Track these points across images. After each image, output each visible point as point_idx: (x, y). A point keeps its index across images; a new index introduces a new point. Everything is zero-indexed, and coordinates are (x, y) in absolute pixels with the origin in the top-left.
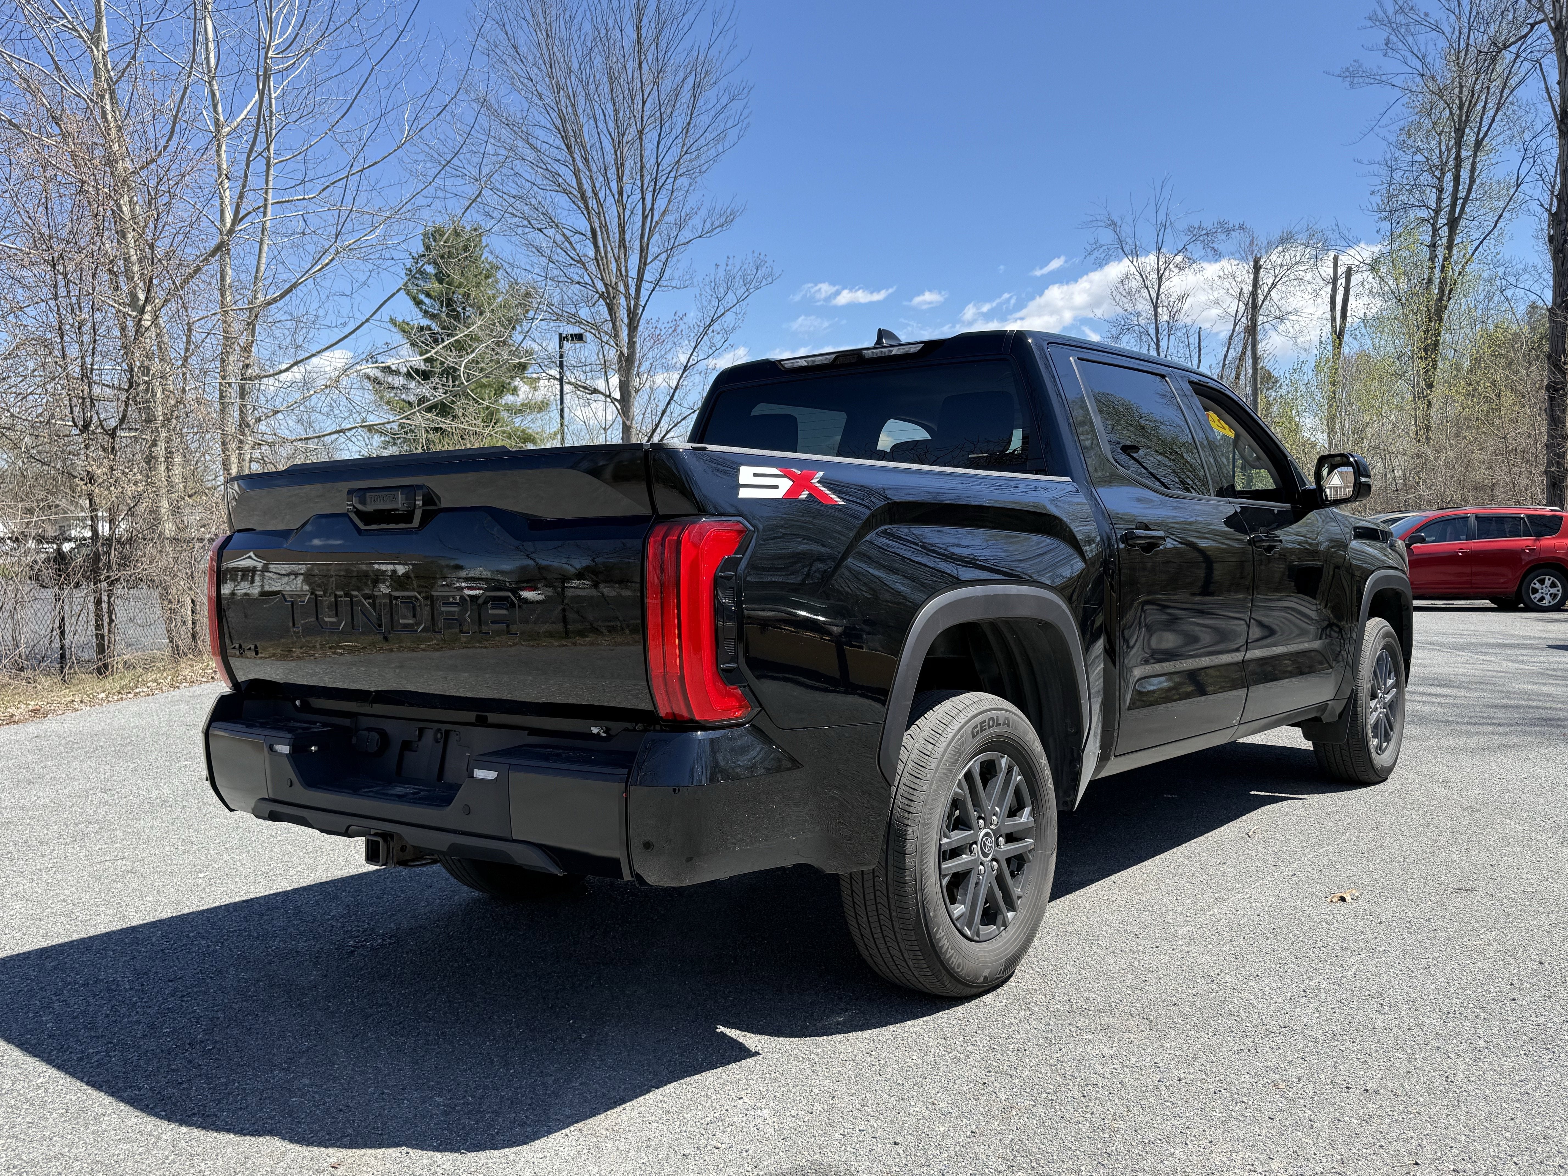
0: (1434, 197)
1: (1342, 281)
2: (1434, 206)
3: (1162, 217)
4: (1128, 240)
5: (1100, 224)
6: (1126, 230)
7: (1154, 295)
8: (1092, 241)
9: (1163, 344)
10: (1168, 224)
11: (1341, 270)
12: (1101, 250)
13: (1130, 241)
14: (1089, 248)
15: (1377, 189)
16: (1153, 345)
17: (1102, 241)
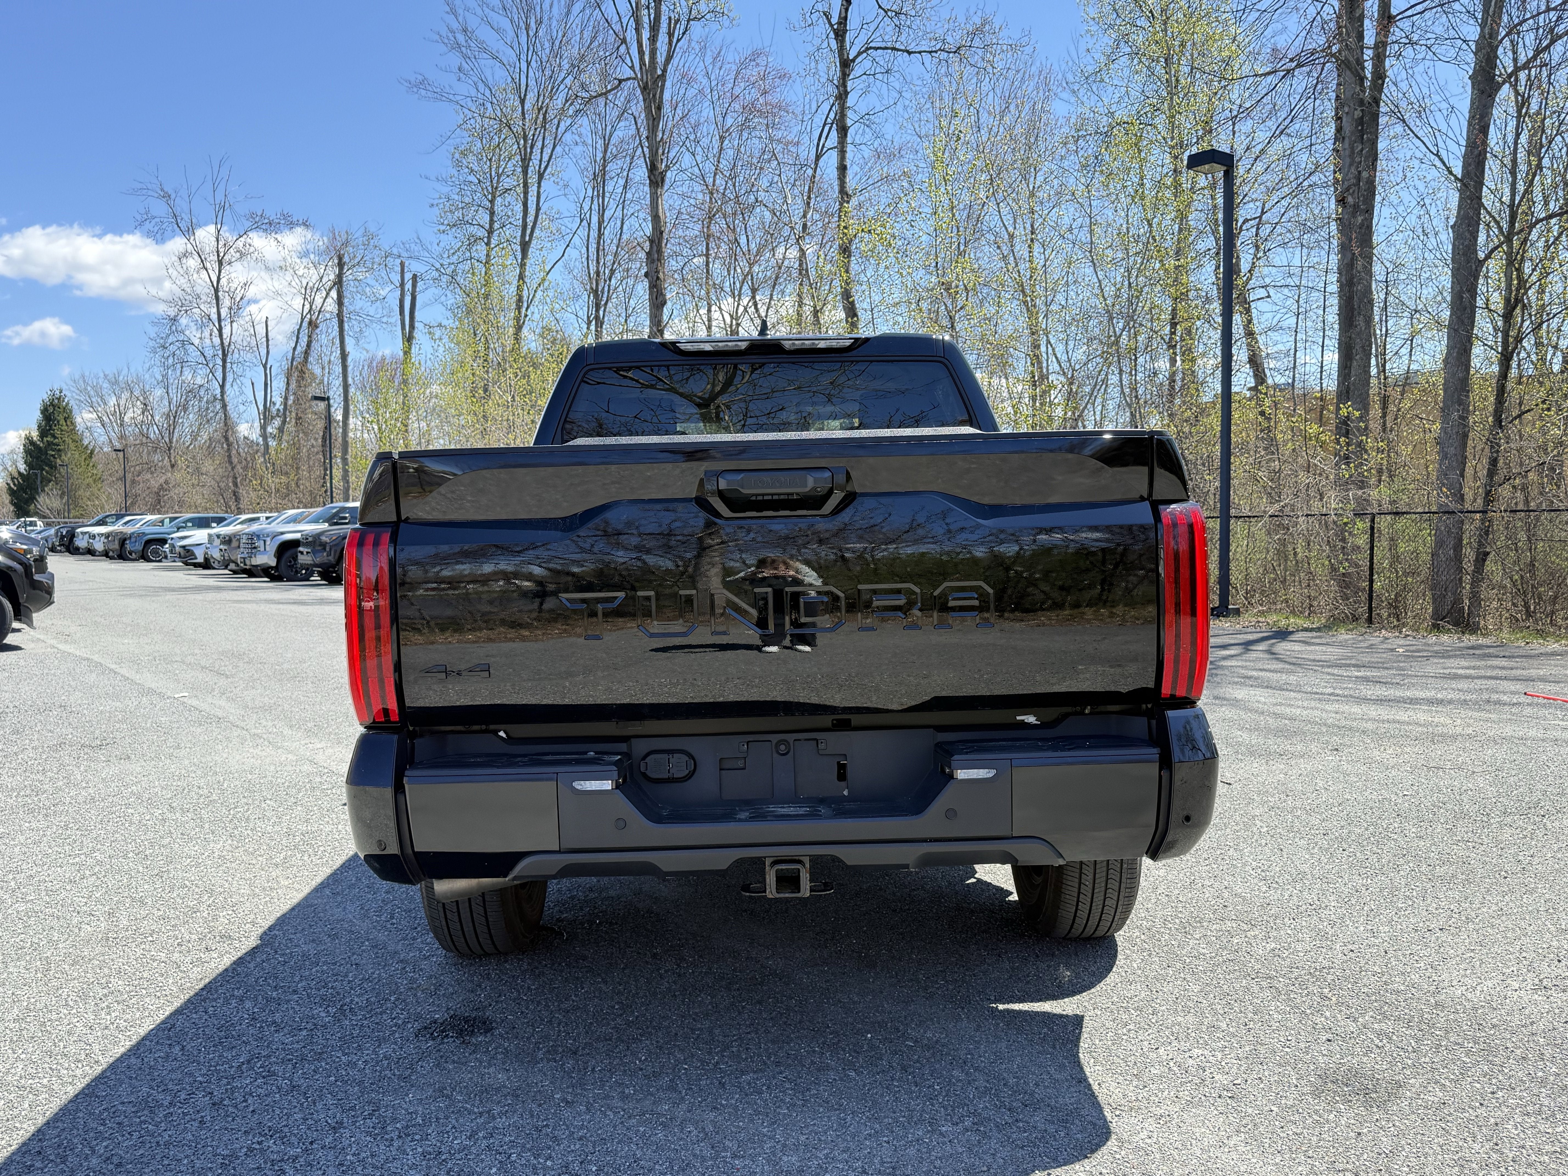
0: (487, 218)
1: (409, 286)
2: (487, 226)
3: (220, 197)
4: (183, 215)
5: (150, 193)
6: (181, 205)
7: (214, 279)
8: (143, 211)
9: (226, 331)
10: (227, 205)
11: (408, 276)
12: (153, 222)
13: (186, 217)
14: (139, 217)
15: (435, 202)
16: (216, 331)
17: (154, 212)
